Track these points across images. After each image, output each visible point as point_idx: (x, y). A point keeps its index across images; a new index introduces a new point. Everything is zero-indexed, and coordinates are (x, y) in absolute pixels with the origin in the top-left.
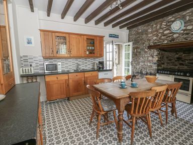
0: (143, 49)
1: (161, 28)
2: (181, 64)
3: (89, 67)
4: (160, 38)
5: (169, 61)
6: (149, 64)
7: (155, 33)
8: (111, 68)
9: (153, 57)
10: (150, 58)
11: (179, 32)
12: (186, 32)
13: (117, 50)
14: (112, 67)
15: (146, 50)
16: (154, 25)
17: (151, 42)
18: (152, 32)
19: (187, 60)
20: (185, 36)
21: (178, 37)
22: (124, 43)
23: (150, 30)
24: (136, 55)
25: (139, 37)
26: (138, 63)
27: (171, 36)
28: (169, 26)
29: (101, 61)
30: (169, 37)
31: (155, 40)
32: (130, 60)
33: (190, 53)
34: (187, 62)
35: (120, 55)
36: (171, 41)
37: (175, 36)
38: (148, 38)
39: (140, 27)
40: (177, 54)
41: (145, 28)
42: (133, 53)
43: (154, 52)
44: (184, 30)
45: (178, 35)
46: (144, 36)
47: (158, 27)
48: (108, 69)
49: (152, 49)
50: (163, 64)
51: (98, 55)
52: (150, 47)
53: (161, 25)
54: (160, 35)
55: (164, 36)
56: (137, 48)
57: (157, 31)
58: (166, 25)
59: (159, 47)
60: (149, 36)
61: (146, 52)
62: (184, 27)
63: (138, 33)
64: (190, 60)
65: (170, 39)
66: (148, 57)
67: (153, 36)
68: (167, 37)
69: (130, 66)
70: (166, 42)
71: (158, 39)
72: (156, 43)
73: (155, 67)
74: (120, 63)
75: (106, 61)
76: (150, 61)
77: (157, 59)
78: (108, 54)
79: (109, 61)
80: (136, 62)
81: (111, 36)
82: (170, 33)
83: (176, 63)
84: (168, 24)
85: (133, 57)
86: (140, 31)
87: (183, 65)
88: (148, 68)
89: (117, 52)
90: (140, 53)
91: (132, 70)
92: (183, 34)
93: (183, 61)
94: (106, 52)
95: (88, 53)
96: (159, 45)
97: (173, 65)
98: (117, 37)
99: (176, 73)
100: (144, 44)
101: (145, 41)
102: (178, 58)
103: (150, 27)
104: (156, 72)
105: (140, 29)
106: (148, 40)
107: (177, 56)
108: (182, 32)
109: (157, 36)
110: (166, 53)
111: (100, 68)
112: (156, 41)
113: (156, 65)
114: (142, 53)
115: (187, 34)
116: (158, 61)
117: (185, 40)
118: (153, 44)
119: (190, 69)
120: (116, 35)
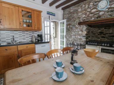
0: (74, 26)
1: (88, 8)
2: (102, 37)
3: (28, 40)
4: (88, 16)
5: (93, 35)
6: (79, 37)
7: (84, 12)
8: (48, 41)
9: (82, 31)
10: (80, 33)
11: (104, 10)
12: (111, 10)
13: (54, 26)
14: (50, 40)
15: (77, 26)
16: (84, 6)
17: (81, 19)
18: (81, 12)
19: (108, 34)
20: (110, 13)
21: (103, 14)
22: (60, 20)
23: (80, 10)
24: (69, 30)
25: (71, 16)
26: (71, 37)
27: (97, 14)
28: (96, 5)
29: (39, 34)
30: (96, 14)
31: (84, 17)
32: (65, 34)
33: (110, 28)
34: (107, 35)
35: (57, 30)
36: (97, 18)
37: (101, 13)
38: (78, 16)
39: (71, 8)
40: (100, 29)
41: (76, 8)
42: (67, 28)
43: (83, 27)
44: (109, 8)
45: (103, 13)
46: (75, 15)
47: (87, 7)
48: (46, 41)
49: (82, 24)
50: (89, 37)
51: (36, 29)
52: (80, 24)
53: (89, 5)
54: (88, 13)
55: (91, 14)
56: (69, 25)
57: (85, 10)
58: (93, 5)
59: (87, 23)
60: (79, 14)
61: (76, 28)
62: (109, 5)
63: (71, 13)
64: (110, 34)
65: (96, 16)
66: (78, 31)
67: (82, 14)
68: (94, 15)
69: (65, 39)
70: (93, 19)
71: (86, 17)
72: (84, 20)
73: (84, 39)
74: (57, 36)
75: (45, 34)
76: (80, 35)
77: (86, 33)
78: (46, 28)
79: (47, 34)
80: (69, 36)
81: (48, 13)
82: (97, 11)
83: (99, 36)
84: (95, 4)
85: (66, 32)
86: (72, 11)
87: (104, 37)
88: (78, 41)
89: (55, 28)
90: (72, 28)
91: (66, 42)
92: (108, 12)
93: (104, 35)
94: (44, 27)
95: (25, 26)
96: (87, 21)
97: (96, 38)
98: (54, 15)
99: (103, 45)
100: (75, 21)
101: (76, 19)
102: (100, 33)
103: (79, 7)
104: (85, 43)
105: (71, 10)
106: (78, 18)
107: (100, 31)
108: (107, 10)
109: (86, 14)
110: (91, 28)
111: (39, 40)
112: (85, 19)
113: (85, 38)
114: (74, 28)
115: (112, 11)
116: (86, 34)
117: (110, 16)
118: (82, 21)
119: (110, 41)
120: (53, 13)
